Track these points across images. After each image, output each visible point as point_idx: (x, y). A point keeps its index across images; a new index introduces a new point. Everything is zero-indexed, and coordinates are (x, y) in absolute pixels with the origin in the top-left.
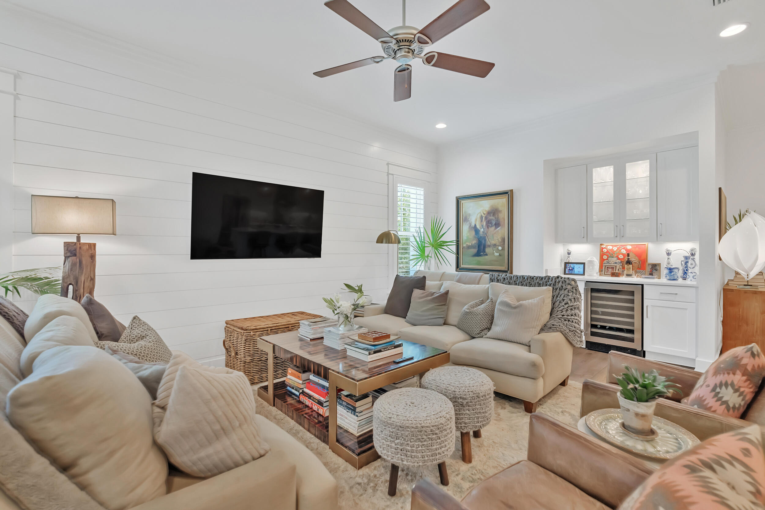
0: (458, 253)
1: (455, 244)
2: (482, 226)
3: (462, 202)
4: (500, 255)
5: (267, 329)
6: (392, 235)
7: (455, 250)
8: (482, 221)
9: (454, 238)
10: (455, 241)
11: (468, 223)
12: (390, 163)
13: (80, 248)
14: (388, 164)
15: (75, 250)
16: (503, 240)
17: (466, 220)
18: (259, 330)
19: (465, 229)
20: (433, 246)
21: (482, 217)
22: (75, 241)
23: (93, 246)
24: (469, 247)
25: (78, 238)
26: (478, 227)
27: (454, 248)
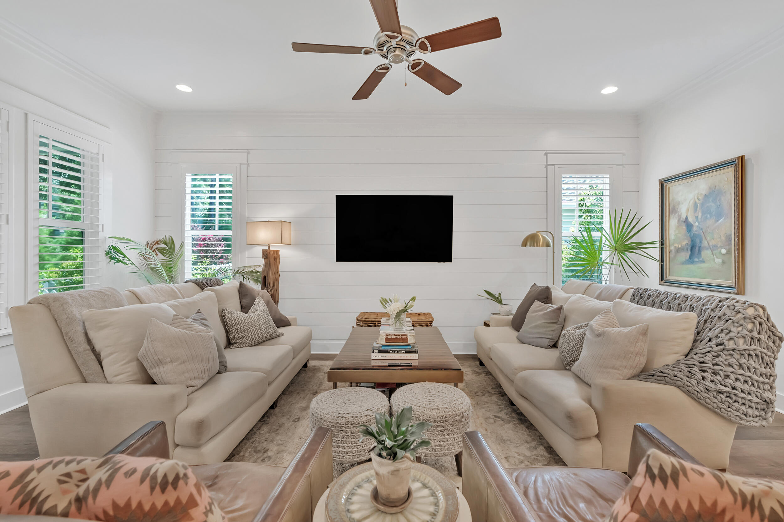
0: (662, 260)
1: (658, 245)
2: (697, 217)
3: (668, 186)
4: (724, 262)
5: (375, 322)
6: (541, 237)
7: (657, 257)
8: (696, 210)
9: (656, 237)
10: (658, 242)
11: (677, 214)
12: (548, 152)
13: (269, 253)
14: (546, 154)
15: (267, 254)
16: (729, 239)
17: (674, 211)
18: (368, 322)
19: (673, 223)
20: (616, 250)
21: (695, 204)
22: (268, 249)
23: (277, 252)
24: (678, 250)
25: (269, 247)
26: (691, 220)
27: (655, 252)
